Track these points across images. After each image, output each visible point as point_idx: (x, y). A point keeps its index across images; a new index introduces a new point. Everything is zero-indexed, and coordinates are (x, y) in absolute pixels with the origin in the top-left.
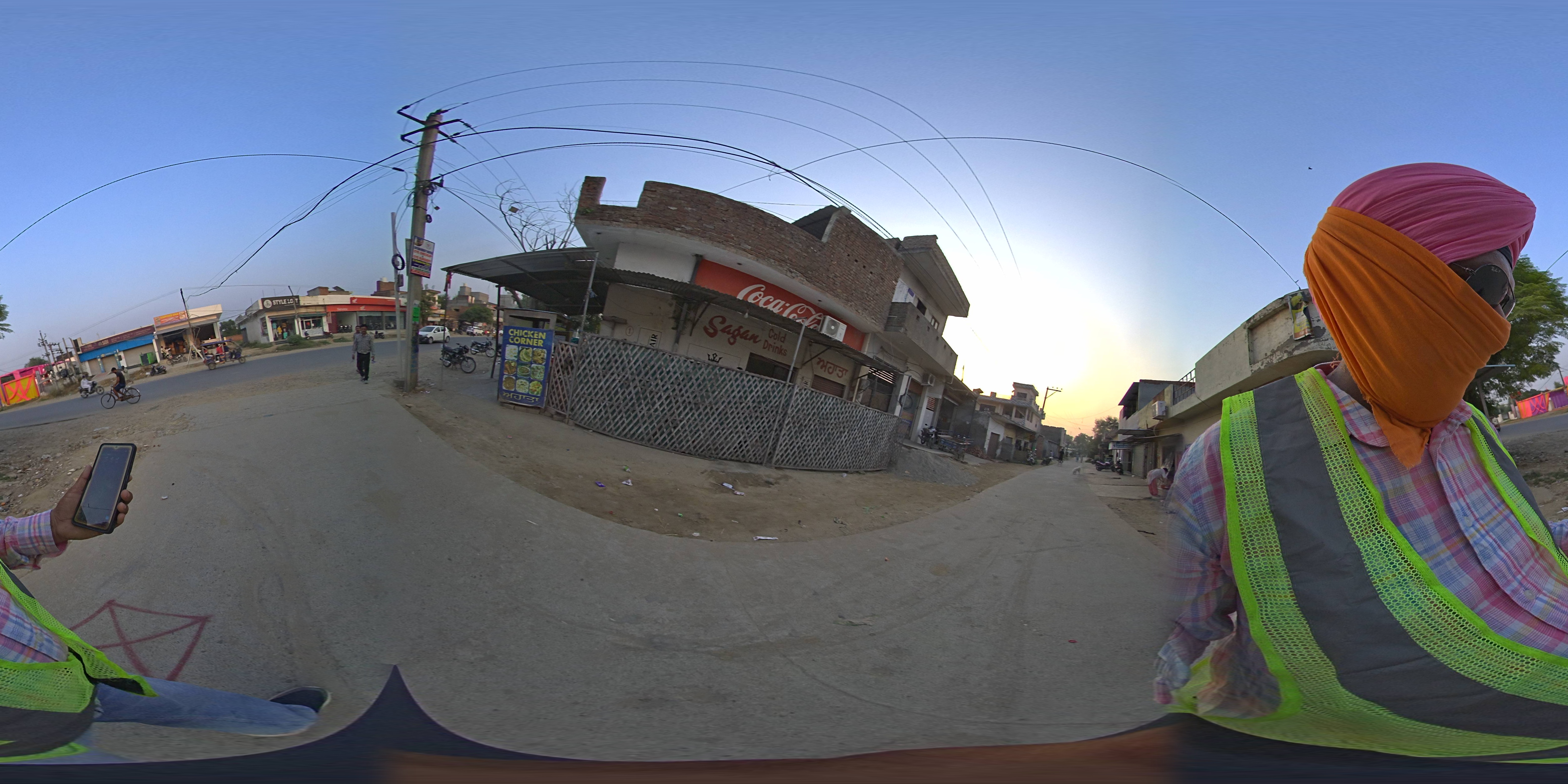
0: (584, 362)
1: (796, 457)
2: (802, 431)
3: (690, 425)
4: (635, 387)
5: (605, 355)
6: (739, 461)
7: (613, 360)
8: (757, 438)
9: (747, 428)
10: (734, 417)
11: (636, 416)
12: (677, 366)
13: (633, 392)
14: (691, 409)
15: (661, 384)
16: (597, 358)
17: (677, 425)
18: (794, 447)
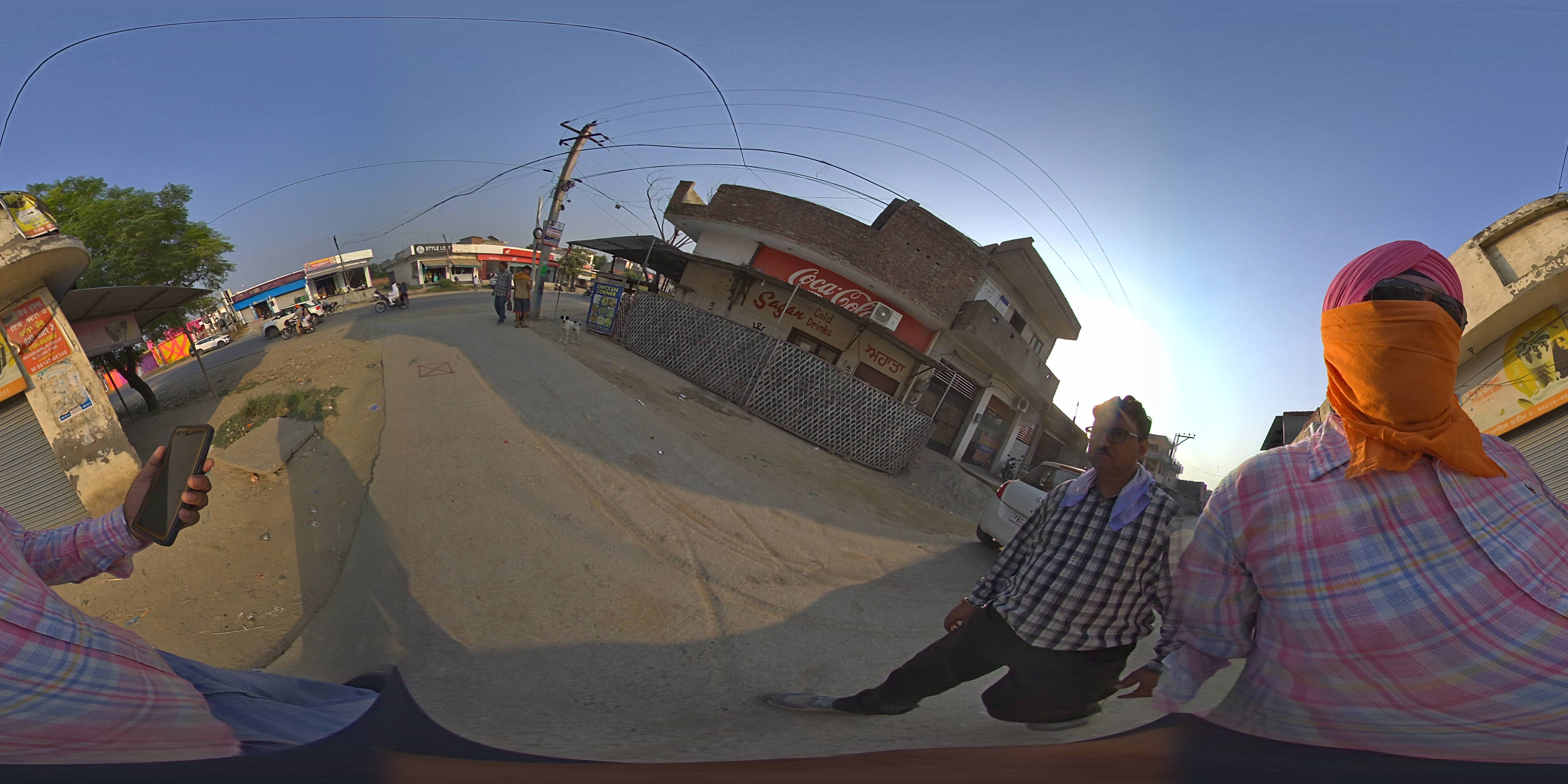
0: (636, 307)
1: (770, 409)
2: (780, 384)
4: (659, 325)
5: (647, 303)
6: (719, 395)
7: (651, 306)
8: (738, 378)
9: (731, 367)
10: (721, 356)
12: (687, 312)
13: (658, 328)
14: (691, 343)
15: (674, 324)
18: (769, 398)
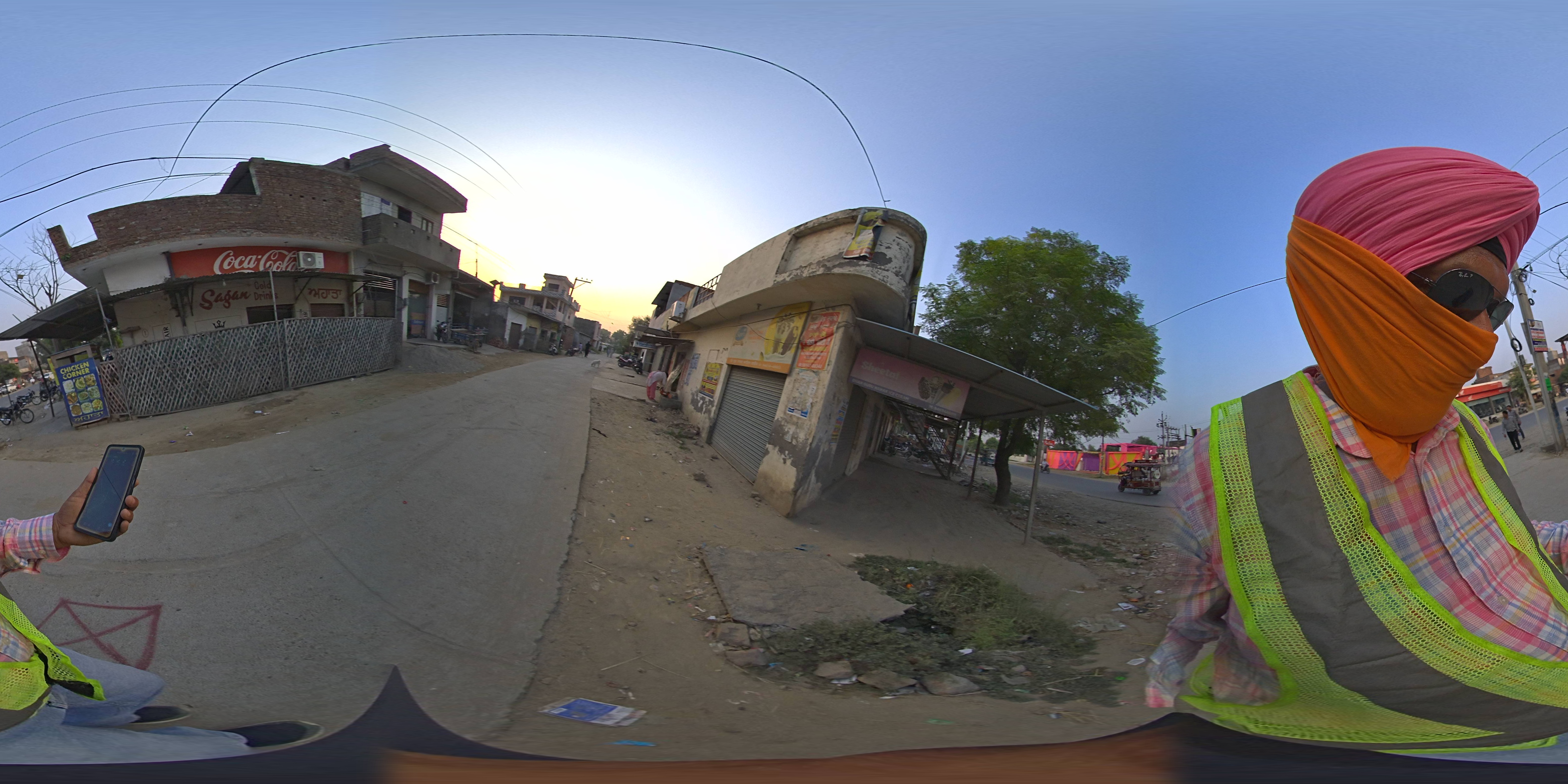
0: (124, 370)
1: (307, 375)
2: (304, 353)
3: (217, 381)
4: (167, 372)
5: (136, 359)
6: (265, 393)
7: (144, 360)
8: (270, 371)
9: (260, 366)
10: (247, 362)
11: (177, 391)
12: (189, 343)
13: (168, 375)
14: (213, 369)
15: (184, 361)
16: (132, 363)
17: (208, 385)
18: (302, 368)
